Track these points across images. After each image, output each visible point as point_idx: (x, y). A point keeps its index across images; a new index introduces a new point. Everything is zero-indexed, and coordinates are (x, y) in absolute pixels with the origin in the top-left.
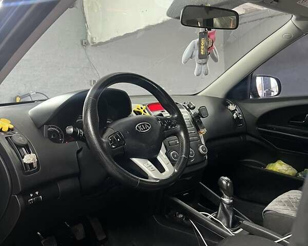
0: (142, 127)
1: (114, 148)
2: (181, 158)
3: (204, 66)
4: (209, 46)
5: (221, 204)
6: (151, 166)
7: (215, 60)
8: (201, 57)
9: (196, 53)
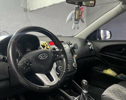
0: (42, 56)
1: (25, 69)
2: (63, 72)
3: (77, 24)
4: (80, 15)
5: (82, 93)
6: (46, 78)
7: (83, 22)
8: (76, 20)
9: (74, 18)
